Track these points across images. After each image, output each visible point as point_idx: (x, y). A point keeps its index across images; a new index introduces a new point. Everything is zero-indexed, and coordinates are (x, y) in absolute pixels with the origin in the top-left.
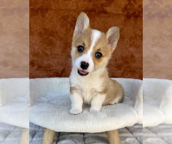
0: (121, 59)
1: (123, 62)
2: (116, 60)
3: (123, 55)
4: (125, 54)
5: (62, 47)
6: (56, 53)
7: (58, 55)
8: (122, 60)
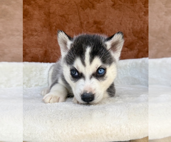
0: (133, 33)
3: (135, 28)
4: (138, 26)
5: (43, 18)
6: (33, 28)
7: (36, 31)
8: (135, 36)
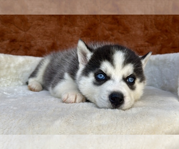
1: (160, 31)
2: (146, 28)
